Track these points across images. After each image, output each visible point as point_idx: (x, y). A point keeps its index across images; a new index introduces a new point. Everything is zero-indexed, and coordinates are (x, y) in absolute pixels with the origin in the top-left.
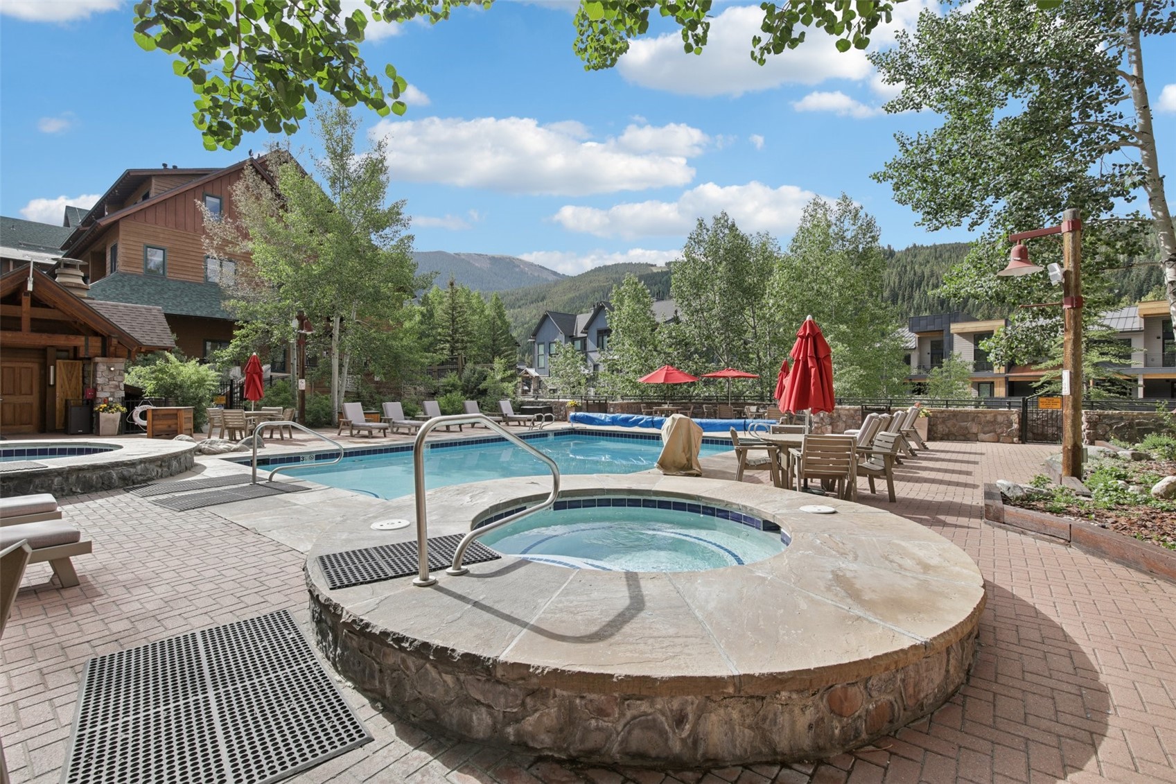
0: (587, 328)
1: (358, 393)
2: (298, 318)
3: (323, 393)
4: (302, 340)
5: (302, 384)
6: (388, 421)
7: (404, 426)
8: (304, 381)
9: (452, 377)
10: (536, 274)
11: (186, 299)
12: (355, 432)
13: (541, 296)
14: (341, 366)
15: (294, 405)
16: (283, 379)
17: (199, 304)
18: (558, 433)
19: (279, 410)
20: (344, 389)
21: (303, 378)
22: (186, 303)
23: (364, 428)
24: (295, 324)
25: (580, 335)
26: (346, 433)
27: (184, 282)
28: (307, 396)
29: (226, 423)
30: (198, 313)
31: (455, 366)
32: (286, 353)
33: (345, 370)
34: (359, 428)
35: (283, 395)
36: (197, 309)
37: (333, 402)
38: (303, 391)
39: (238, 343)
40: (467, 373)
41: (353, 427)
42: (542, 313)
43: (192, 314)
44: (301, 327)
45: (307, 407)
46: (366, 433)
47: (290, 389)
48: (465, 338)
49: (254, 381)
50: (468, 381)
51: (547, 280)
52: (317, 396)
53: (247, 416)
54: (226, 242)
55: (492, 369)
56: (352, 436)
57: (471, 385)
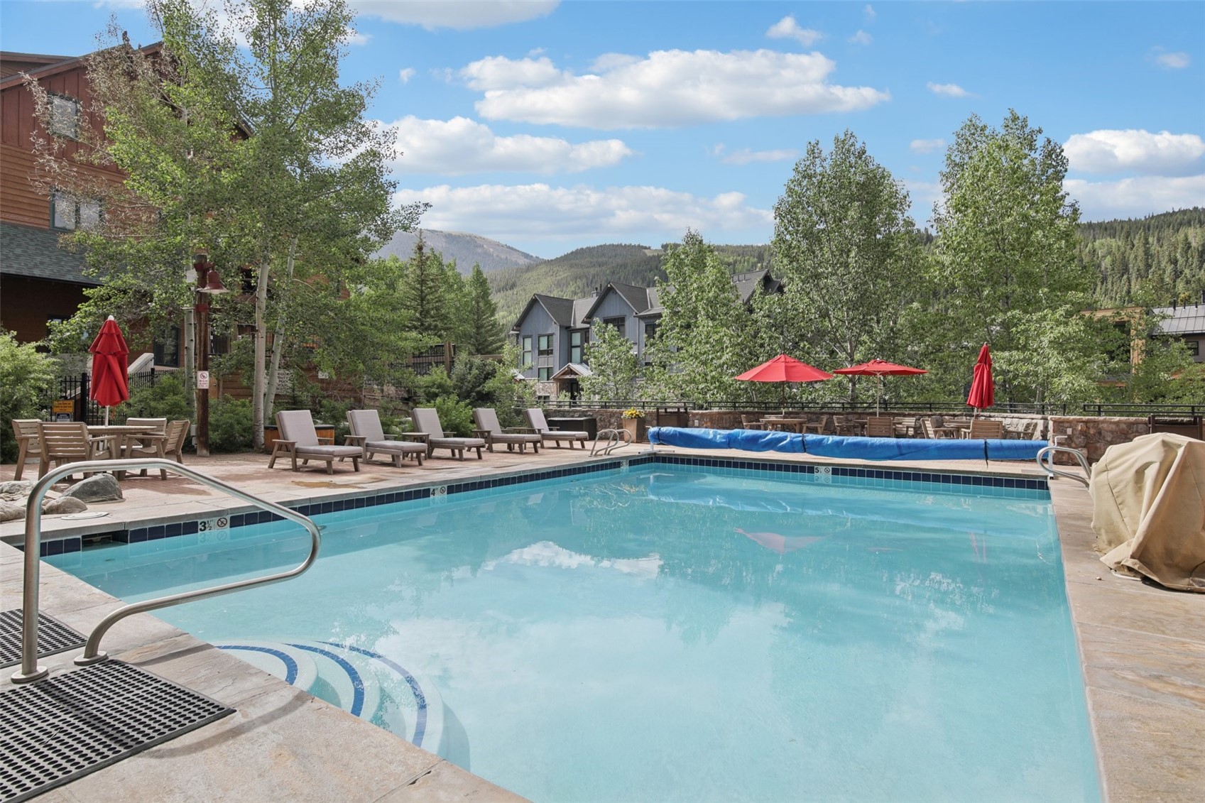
0: (589, 317)
1: (294, 397)
2: (197, 267)
3: (238, 396)
4: (203, 304)
5: (204, 380)
6: (358, 442)
7: (383, 450)
8: (206, 373)
9: (438, 374)
10: (503, 256)
11: (18, 251)
12: (300, 462)
13: (510, 283)
14: (269, 351)
15: (190, 415)
16: (172, 373)
17: (39, 259)
18: (635, 461)
19: (159, 424)
20: (274, 391)
21: (205, 369)
22: (18, 256)
23: (317, 455)
24: (192, 276)
25: (579, 325)
26: (284, 463)
27: (15, 227)
28: (212, 400)
29: (48, 448)
30: (37, 273)
31: (439, 359)
32: (178, 333)
33: (277, 359)
34: (307, 455)
35: (171, 399)
36: (36, 266)
37: (257, 410)
38: (205, 392)
39: (94, 309)
40: (459, 368)
41: (297, 453)
42: (529, 297)
43: (26, 273)
44: (202, 282)
45: (212, 418)
46: (322, 464)
47: (183, 389)
48: (439, 324)
49: (110, 368)
50: (462, 379)
51: (516, 263)
52: (227, 401)
53: (95, 434)
54: (73, 144)
55: (500, 361)
56: (296, 469)
57: (467, 386)
